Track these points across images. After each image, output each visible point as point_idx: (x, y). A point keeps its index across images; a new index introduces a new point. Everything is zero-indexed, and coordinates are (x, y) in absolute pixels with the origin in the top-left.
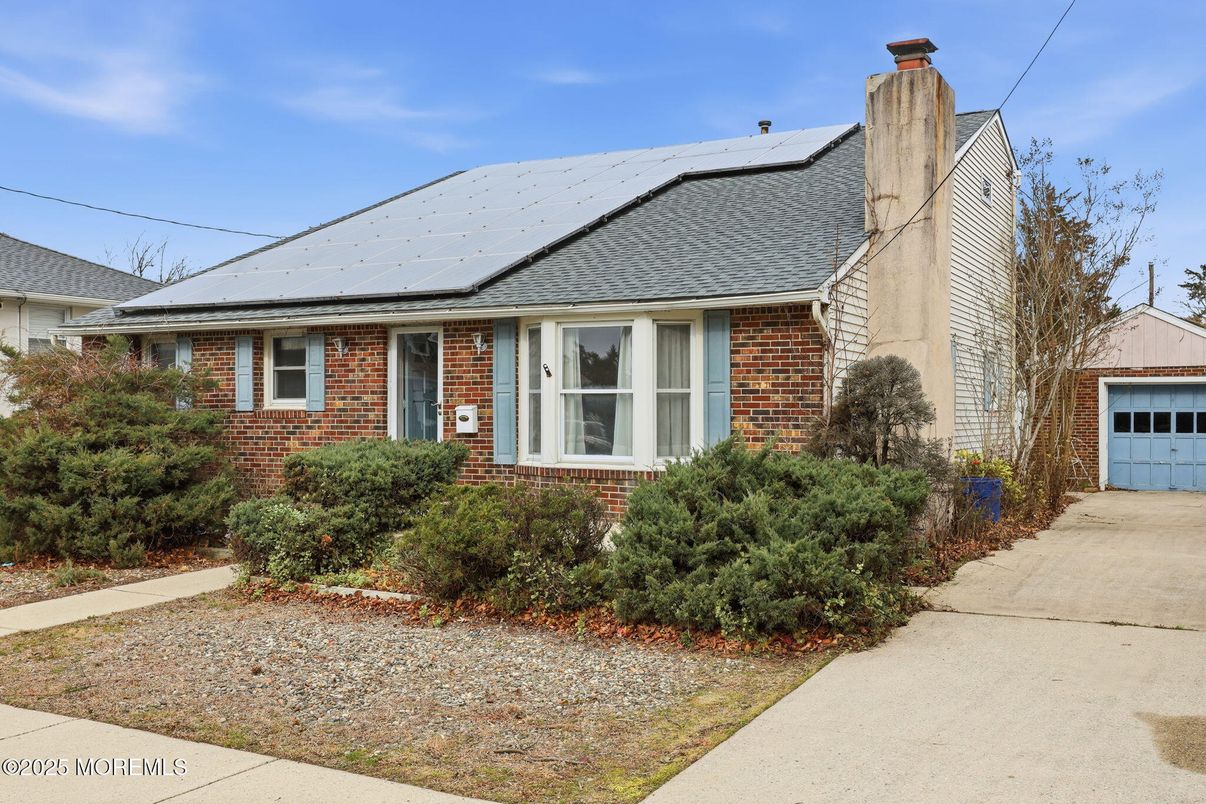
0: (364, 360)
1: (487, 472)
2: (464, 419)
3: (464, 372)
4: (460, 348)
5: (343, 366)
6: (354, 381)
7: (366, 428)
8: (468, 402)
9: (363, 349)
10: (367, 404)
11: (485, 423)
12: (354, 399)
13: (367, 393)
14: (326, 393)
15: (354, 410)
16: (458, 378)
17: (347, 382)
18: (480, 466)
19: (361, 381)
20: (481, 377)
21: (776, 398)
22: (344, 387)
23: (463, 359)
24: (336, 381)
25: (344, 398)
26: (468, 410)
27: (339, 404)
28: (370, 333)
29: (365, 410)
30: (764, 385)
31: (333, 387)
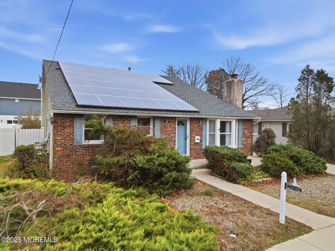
0: (171, 125)
1: (200, 151)
2: (198, 139)
3: (196, 129)
4: (195, 123)
5: (165, 127)
6: (168, 131)
7: (172, 142)
8: (198, 135)
9: (171, 123)
10: (172, 136)
11: (201, 141)
12: (168, 135)
13: (172, 133)
14: (161, 134)
15: (168, 138)
16: (194, 130)
17: (167, 131)
18: (199, 149)
19: (170, 131)
20: (199, 130)
21: (248, 134)
22: (165, 132)
23: (195, 126)
24: (163, 131)
25: (165, 135)
26: (198, 137)
27: (164, 136)
28: (173, 119)
29: (171, 138)
30: (246, 132)
31: (162, 132)
